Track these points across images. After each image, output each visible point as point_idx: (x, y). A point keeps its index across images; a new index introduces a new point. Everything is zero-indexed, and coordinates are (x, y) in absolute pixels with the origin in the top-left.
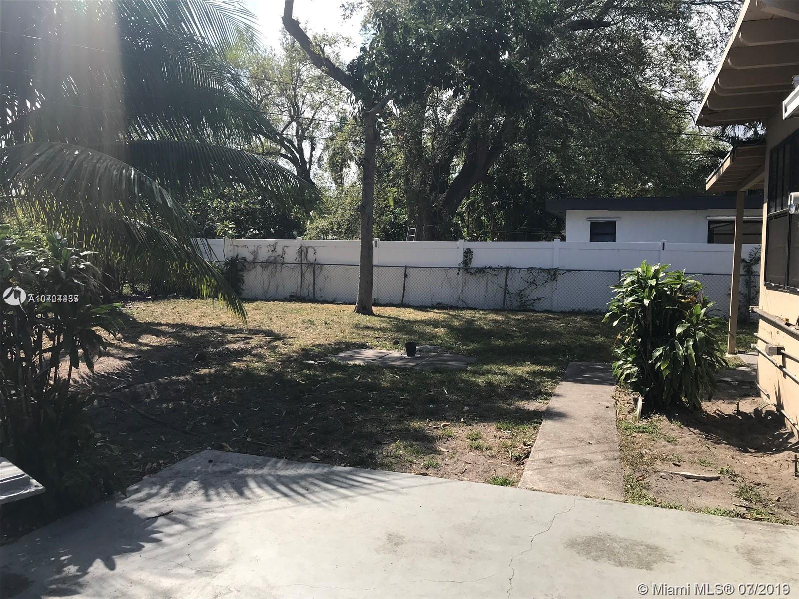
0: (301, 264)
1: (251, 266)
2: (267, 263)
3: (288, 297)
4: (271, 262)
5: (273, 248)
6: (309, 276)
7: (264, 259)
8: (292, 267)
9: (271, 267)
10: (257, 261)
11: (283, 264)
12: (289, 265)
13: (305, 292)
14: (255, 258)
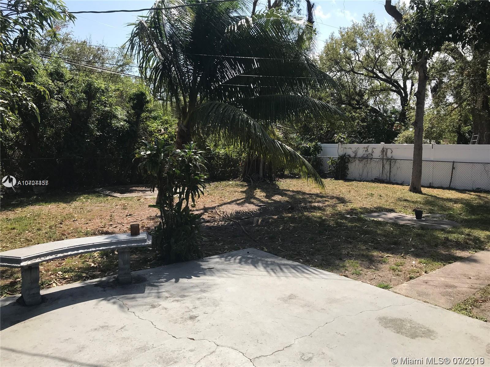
0: (383, 159)
1: (353, 161)
2: (362, 159)
3: (374, 180)
4: (365, 158)
5: (366, 149)
6: (387, 167)
7: (360, 156)
8: (377, 161)
9: (365, 160)
10: (356, 157)
11: (371, 159)
12: (375, 160)
13: (384, 177)
14: (355, 156)
